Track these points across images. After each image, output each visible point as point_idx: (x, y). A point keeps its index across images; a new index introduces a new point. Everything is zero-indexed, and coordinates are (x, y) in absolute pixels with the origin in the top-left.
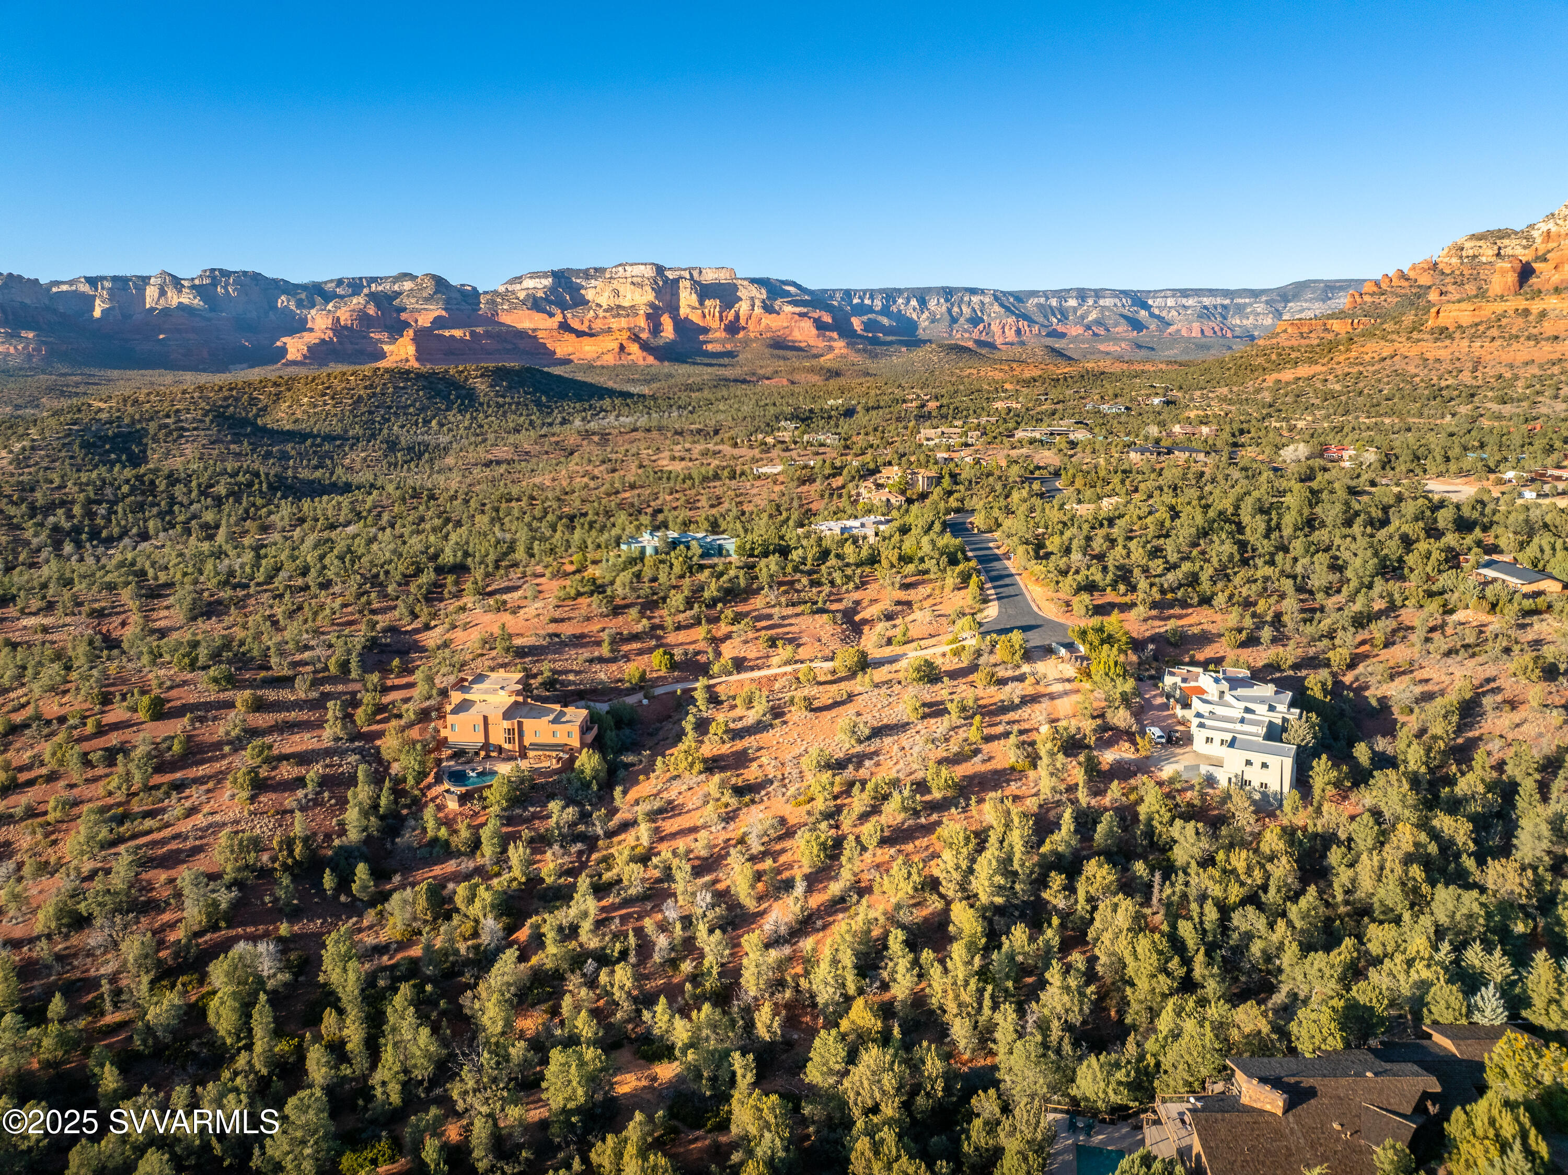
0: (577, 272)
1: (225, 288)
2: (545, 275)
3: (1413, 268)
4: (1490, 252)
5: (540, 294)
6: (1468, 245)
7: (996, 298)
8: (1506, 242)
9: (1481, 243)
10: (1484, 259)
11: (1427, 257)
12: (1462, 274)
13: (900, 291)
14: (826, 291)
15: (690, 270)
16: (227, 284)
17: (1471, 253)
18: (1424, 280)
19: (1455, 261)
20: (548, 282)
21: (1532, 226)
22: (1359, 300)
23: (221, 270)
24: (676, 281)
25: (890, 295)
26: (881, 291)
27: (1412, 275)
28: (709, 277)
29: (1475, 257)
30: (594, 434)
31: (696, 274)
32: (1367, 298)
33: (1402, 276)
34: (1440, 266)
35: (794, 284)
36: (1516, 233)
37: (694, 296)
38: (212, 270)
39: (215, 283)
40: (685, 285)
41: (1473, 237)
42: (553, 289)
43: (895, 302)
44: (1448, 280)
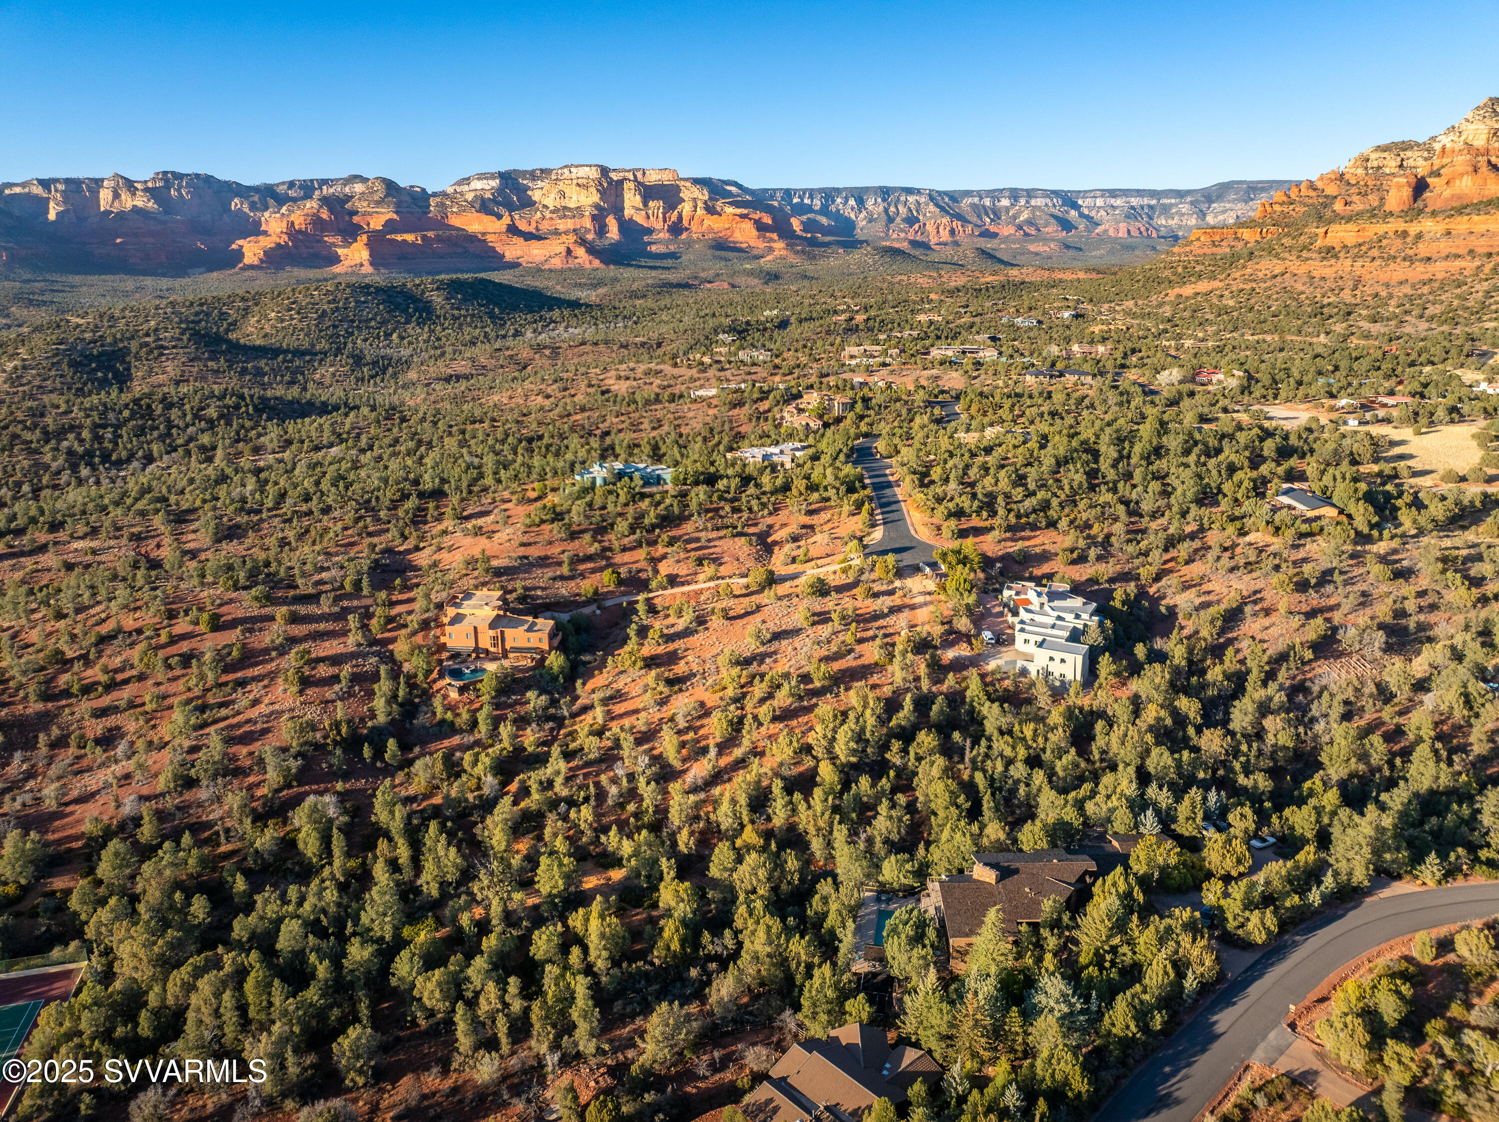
0: (524, 174)
1: (179, 190)
2: (492, 176)
3: (1321, 178)
4: (1394, 164)
5: (488, 195)
6: (1373, 156)
7: (932, 198)
8: (1409, 153)
9: (1386, 154)
10: (1387, 171)
11: (1334, 168)
12: (1366, 185)
13: (838, 191)
14: (766, 190)
15: (634, 171)
16: (180, 187)
17: (1375, 164)
18: (1331, 190)
19: (1360, 171)
20: (495, 183)
21: (1433, 139)
22: (1269, 209)
23: (173, 173)
24: (620, 182)
25: (829, 194)
26: (820, 193)
27: (1319, 185)
28: (652, 178)
29: (1379, 168)
30: (545, 347)
31: (639, 175)
32: (1277, 208)
33: (1312, 186)
34: (1347, 177)
35: (736, 184)
36: (1418, 145)
37: (638, 198)
38: (165, 173)
39: (168, 186)
40: (629, 186)
41: (1379, 149)
42: (500, 191)
43: (833, 201)
44: (1354, 190)
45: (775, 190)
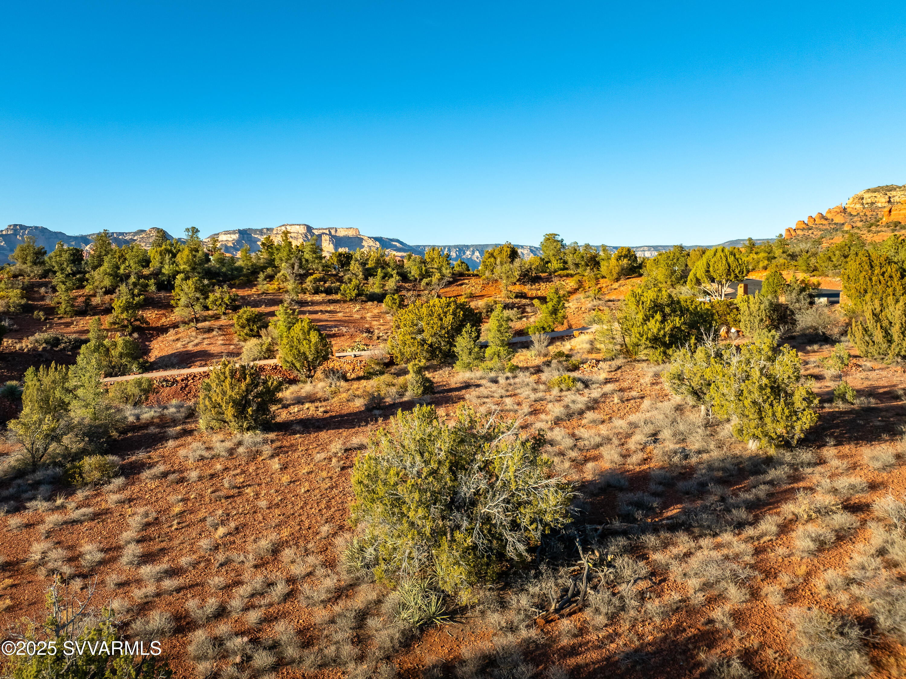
0: (255, 231)
1: (22, 236)
2: (234, 232)
3: (830, 211)
4: (884, 200)
5: (230, 244)
6: (866, 196)
7: (532, 251)
8: (893, 193)
9: (876, 194)
10: (879, 205)
11: (838, 204)
12: (865, 215)
13: (468, 247)
14: (419, 246)
15: (329, 229)
16: (24, 234)
17: (869, 201)
18: (839, 219)
19: (858, 206)
20: (236, 237)
22: (793, 233)
23: (21, 226)
24: (320, 236)
25: (462, 249)
26: (455, 247)
27: (829, 216)
28: (341, 233)
29: (872, 203)
31: (333, 232)
32: (799, 232)
33: (822, 217)
34: (849, 210)
35: (398, 241)
36: (900, 188)
37: (331, 246)
38: (15, 225)
39: (15, 234)
40: (325, 238)
41: (869, 191)
42: (238, 242)
43: (464, 253)
44: (855, 219)
45: (424, 246)
